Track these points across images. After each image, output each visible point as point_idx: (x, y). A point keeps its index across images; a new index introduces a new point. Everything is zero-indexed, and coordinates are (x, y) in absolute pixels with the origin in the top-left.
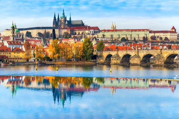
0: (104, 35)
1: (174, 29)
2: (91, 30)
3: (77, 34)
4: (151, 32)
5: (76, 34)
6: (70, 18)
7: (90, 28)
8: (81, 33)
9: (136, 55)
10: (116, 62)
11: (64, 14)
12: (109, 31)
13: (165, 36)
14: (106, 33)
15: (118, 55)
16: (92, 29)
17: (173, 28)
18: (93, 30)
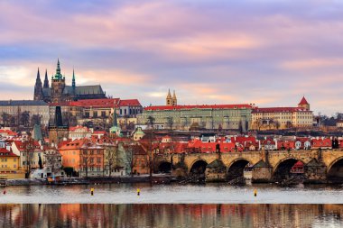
0: (151, 119)
1: (306, 103)
2: (123, 108)
3: (91, 115)
4: (255, 110)
5: (87, 116)
6: (74, 80)
7: (120, 103)
8: (99, 114)
9: (262, 160)
10: (216, 177)
11: (59, 70)
12: (162, 108)
13: (286, 120)
14: (155, 115)
15: (221, 161)
16: (124, 105)
17: (304, 102)
18: (127, 108)
